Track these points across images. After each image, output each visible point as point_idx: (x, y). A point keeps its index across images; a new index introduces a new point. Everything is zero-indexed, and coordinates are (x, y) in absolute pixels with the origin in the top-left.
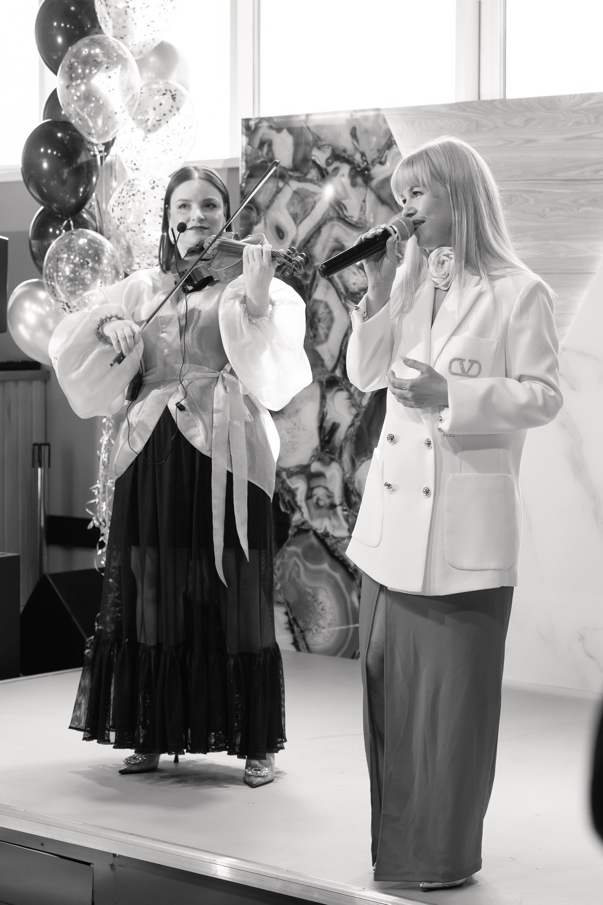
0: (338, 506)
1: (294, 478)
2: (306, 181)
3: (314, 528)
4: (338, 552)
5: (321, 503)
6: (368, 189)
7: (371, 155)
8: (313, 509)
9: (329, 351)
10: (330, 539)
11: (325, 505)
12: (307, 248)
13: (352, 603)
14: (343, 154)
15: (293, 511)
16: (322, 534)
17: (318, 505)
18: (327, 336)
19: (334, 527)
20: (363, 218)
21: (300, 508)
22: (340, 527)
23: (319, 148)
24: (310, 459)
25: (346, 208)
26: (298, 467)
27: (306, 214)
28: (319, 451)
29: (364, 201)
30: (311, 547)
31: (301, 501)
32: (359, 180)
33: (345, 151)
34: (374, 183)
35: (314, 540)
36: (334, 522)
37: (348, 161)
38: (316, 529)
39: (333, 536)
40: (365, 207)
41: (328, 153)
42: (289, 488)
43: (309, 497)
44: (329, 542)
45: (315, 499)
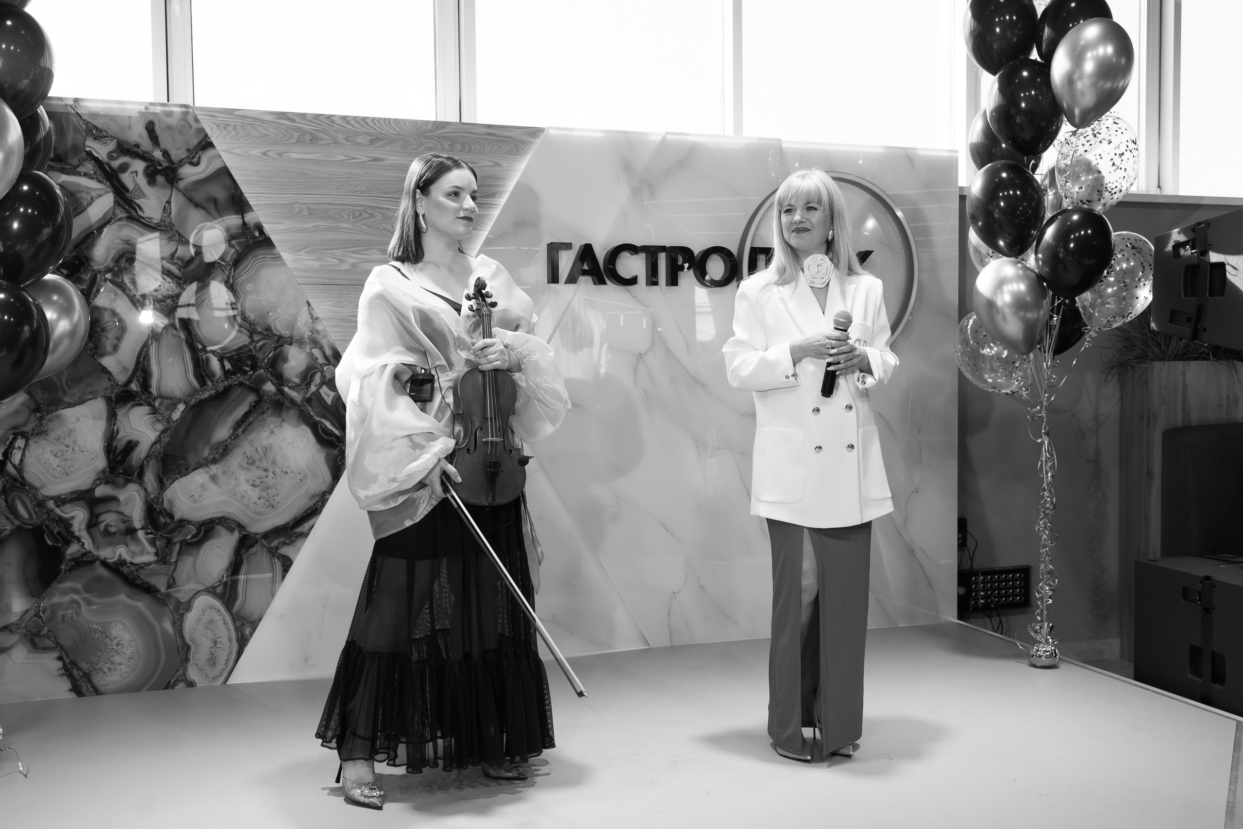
0: (139, 529)
1: (67, 507)
2: (79, 174)
3: (102, 558)
4: (141, 579)
5: (113, 529)
6: (174, 189)
7: (177, 154)
8: (99, 538)
9: (119, 362)
10: (128, 567)
11: (119, 531)
12: (81, 249)
13: (164, 631)
14: (136, 149)
15: (68, 543)
16: (114, 563)
17: (107, 533)
18: (116, 348)
19: (134, 554)
20: (168, 221)
21: (78, 539)
22: (142, 552)
23: (96, 138)
24: (94, 482)
25: (140, 208)
26: (72, 493)
27: (78, 211)
28: (107, 473)
29: (169, 202)
30: (99, 579)
31: (80, 530)
32: (160, 179)
33: (137, 146)
34: (182, 184)
35: (102, 571)
36: (133, 547)
37: (143, 157)
38: (105, 559)
39: (131, 563)
40: (171, 209)
41: (112, 146)
42: (60, 517)
43: (92, 524)
44: (125, 570)
45: (102, 526)
